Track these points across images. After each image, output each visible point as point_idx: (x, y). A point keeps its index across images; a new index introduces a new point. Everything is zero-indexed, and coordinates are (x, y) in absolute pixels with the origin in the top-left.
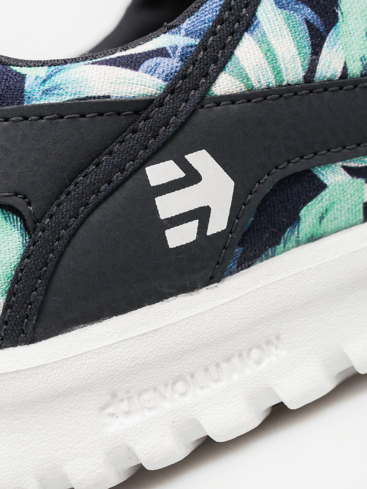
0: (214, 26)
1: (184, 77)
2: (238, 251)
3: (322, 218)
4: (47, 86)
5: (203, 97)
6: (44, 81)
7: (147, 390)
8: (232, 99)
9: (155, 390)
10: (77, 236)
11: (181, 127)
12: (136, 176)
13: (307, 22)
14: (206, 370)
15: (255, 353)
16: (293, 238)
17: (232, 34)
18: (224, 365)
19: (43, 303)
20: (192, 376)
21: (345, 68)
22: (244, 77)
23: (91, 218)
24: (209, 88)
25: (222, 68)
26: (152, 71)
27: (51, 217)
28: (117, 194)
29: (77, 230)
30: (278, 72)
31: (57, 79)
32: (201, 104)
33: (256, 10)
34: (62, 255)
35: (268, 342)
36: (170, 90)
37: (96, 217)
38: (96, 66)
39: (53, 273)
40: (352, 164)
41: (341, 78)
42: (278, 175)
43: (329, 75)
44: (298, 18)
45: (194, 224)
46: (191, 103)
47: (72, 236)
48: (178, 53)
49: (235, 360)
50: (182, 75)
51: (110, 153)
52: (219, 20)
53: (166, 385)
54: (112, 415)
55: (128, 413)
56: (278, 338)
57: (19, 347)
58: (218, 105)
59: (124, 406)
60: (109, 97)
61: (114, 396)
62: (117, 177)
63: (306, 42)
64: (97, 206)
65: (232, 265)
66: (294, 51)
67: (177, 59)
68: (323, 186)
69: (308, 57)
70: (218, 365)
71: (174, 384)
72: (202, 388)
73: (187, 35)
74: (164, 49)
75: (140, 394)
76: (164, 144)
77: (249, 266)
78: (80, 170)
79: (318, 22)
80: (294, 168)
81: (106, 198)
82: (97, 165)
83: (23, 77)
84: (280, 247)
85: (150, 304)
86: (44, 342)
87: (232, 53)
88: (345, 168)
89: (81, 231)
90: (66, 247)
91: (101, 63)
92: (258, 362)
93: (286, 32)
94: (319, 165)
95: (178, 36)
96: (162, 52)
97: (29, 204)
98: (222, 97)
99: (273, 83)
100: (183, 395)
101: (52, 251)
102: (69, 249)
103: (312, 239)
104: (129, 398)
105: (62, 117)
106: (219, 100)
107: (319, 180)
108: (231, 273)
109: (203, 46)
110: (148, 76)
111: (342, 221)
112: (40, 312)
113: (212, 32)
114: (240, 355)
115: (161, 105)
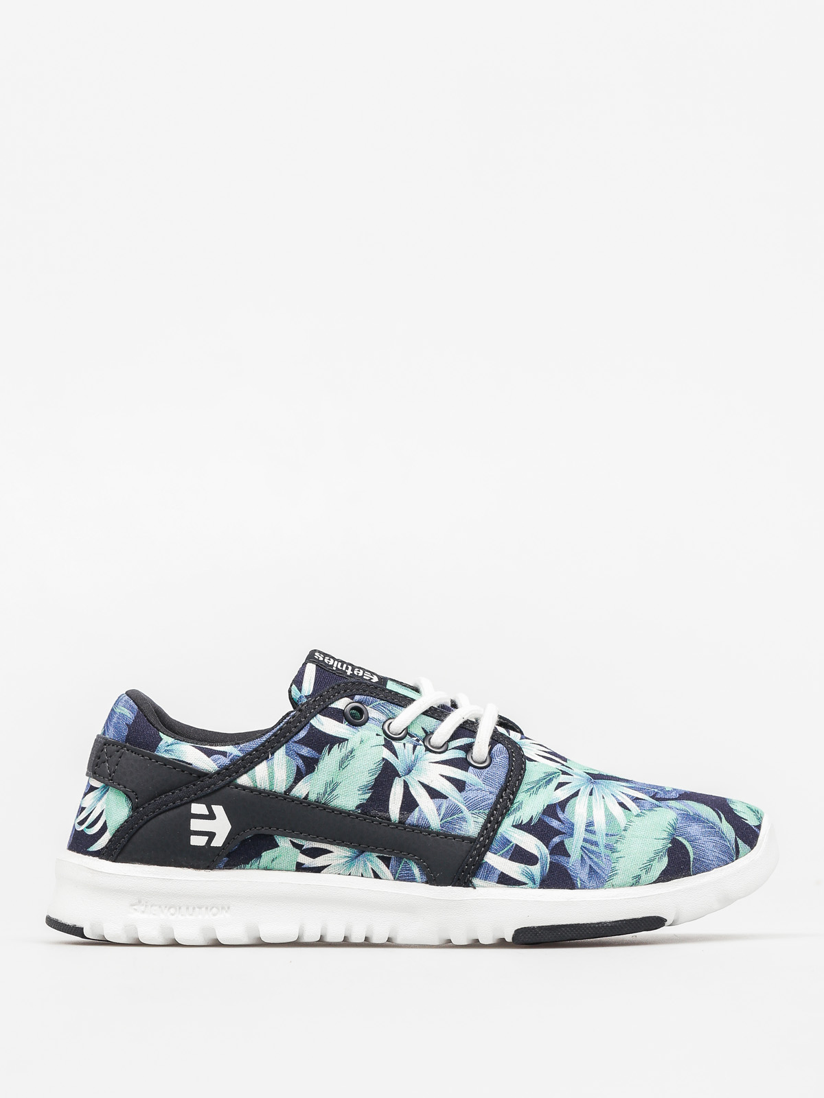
0: (252, 751)
1: (227, 769)
2: (225, 859)
3: (273, 860)
4: (168, 748)
5: (231, 782)
6: (168, 746)
7: (156, 905)
8: (244, 788)
9: (160, 907)
10: (151, 822)
11: (215, 792)
12: (187, 806)
13: (298, 766)
14: (188, 908)
15: (214, 910)
16: (256, 864)
17: (259, 758)
18: (197, 909)
19: (125, 846)
20: (180, 908)
21: (307, 795)
22: (254, 781)
23: (159, 816)
24: (235, 779)
25: (246, 772)
26: (214, 761)
27: (143, 808)
28: (175, 810)
29: (151, 819)
30: (272, 784)
31: (174, 747)
32: (228, 784)
33: (275, 752)
34: (141, 827)
35: (223, 908)
36: (218, 773)
37: (161, 817)
38: (194, 748)
39: (134, 834)
40: (295, 841)
41: (304, 799)
42: (255, 831)
43: (298, 795)
44: (294, 763)
45: (206, 838)
46: (223, 783)
47: (148, 821)
48: (230, 757)
49: (204, 909)
50: (226, 768)
51: (180, 790)
52: (256, 750)
53: (166, 907)
54: (135, 910)
55: (143, 912)
56: (228, 908)
57: (108, 862)
58: (237, 788)
59: (143, 908)
60: (191, 765)
61: (140, 902)
62: (178, 802)
63: (293, 776)
64: (165, 811)
65: (221, 865)
66: (285, 777)
67: (229, 760)
68: (277, 846)
69: (291, 783)
70: (194, 908)
71: (170, 908)
72: (182, 915)
73: (239, 750)
74: (226, 752)
75: (152, 906)
76: (204, 796)
77: (230, 869)
78: (165, 792)
79: (303, 768)
80: (265, 831)
81: (169, 810)
82: (173, 793)
83: (161, 739)
84: (248, 866)
85: (175, 866)
86: (120, 864)
87: (254, 768)
88: (291, 841)
89: (153, 820)
90: (144, 824)
91: (196, 747)
92: (214, 915)
93: (284, 767)
94: (278, 835)
95: (236, 749)
96: (224, 754)
97: (137, 798)
98: (240, 785)
99: (268, 788)
100: (173, 915)
101: (137, 824)
102: (145, 826)
103: (266, 869)
104: (146, 906)
105: (166, 765)
106: (238, 786)
107: (276, 842)
108: (220, 869)
109: (242, 759)
110: (213, 762)
111: (283, 866)
112: (122, 850)
113: (250, 754)
114: (207, 908)
115: (210, 778)
